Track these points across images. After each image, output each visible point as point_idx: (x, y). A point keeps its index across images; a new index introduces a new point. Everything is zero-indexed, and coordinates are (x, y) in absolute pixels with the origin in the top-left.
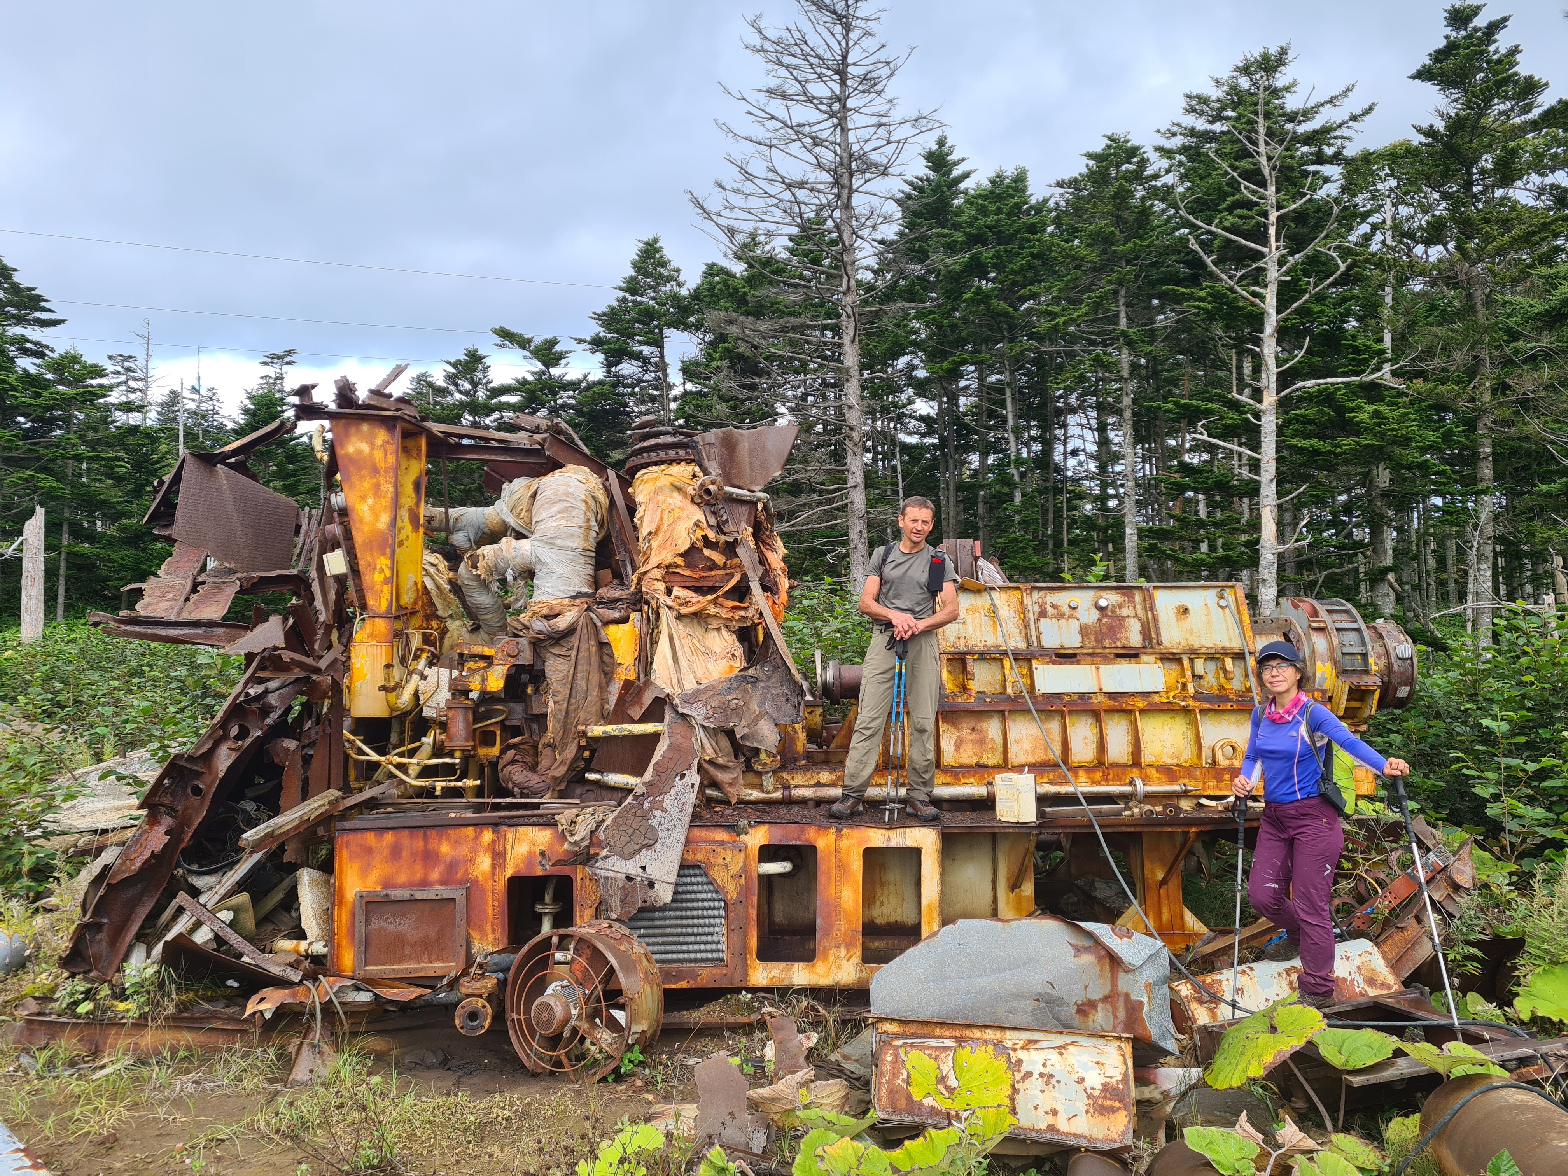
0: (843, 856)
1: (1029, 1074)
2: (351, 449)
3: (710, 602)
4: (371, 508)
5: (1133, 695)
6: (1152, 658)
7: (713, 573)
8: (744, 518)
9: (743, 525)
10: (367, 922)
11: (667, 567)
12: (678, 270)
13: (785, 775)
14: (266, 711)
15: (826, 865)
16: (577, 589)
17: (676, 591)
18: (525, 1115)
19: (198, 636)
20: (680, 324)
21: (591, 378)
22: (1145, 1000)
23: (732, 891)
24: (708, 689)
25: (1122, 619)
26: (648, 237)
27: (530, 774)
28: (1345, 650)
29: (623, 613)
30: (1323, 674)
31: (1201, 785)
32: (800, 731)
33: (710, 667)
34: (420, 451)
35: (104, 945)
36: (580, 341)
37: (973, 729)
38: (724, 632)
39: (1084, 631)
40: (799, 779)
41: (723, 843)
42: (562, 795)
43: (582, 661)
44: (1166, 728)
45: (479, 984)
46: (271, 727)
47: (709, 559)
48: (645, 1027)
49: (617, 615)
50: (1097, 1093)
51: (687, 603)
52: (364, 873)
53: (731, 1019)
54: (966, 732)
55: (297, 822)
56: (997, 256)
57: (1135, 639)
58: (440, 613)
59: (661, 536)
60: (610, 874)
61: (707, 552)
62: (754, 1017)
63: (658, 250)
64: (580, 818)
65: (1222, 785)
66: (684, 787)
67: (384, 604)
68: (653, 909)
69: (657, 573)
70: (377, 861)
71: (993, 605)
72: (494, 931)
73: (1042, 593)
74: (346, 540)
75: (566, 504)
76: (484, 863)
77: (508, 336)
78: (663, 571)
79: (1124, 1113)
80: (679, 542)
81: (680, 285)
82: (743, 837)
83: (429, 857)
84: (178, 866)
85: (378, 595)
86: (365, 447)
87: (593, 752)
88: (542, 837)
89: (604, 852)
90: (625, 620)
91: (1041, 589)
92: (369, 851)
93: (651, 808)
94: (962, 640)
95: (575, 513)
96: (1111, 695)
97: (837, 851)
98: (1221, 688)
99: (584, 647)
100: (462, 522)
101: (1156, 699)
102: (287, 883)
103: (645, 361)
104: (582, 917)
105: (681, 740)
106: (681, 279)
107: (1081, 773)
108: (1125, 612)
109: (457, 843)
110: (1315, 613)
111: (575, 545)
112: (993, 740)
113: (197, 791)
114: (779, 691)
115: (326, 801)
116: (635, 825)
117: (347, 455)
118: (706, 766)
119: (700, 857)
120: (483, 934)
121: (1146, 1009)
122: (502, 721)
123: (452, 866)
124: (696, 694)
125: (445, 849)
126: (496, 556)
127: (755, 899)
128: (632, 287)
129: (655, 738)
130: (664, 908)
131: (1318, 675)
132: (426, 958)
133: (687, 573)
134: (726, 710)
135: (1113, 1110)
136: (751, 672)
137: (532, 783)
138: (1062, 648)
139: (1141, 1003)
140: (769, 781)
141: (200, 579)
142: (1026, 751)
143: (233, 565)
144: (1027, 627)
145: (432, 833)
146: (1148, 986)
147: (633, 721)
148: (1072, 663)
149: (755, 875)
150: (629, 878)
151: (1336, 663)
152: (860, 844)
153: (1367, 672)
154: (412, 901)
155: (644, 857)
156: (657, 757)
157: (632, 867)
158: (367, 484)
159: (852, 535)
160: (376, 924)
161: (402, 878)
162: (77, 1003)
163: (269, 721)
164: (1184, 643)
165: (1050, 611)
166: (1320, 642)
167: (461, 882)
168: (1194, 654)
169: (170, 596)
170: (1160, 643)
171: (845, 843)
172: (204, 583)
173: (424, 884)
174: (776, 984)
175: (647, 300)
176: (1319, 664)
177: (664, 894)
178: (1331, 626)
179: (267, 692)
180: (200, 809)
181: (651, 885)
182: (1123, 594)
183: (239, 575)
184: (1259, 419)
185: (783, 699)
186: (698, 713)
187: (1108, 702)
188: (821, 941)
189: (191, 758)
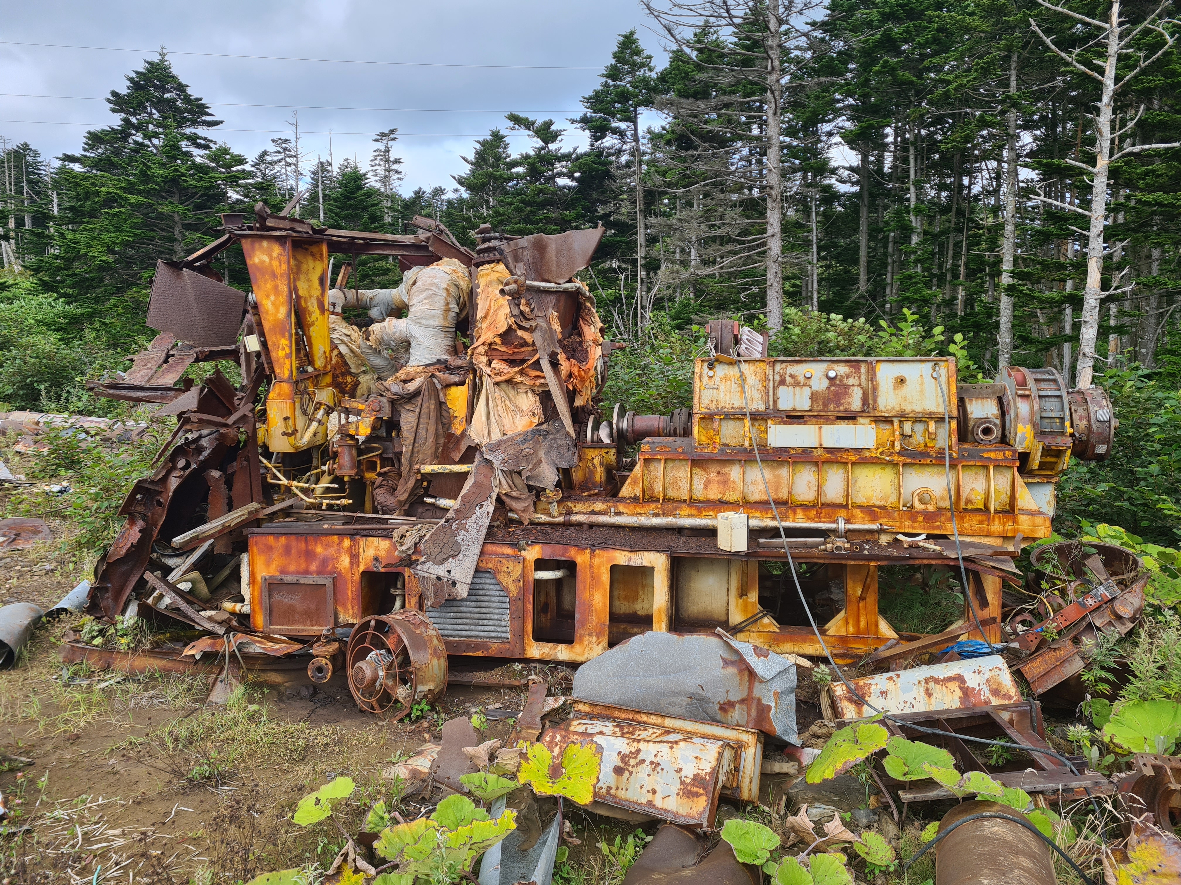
0: (595, 570)
1: (643, 761)
2: (256, 260)
3: (516, 373)
4: (273, 303)
5: (847, 450)
6: (866, 421)
7: (523, 349)
8: (552, 305)
9: (550, 310)
10: (270, 596)
11: (490, 344)
12: (650, 57)
13: (569, 504)
14: (200, 450)
15: (582, 574)
16: (438, 357)
17: (495, 364)
18: (340, 742)
19: (157, 397)
20: (648, 103)
21: (580, 151)
22: (773, 705)
23: (514, 590)
24: (509, 439)
25: (848, 387)
26: (626, 31)
27: (388, 496)
28: (1045, 415)
29: (462, 378)
30: (1023, 434)
31: (898, 524)
32: (598, 466)
33: (517, 421)
34: (322, 255)
35: (110, 601)
36: (573, 121)
37: (719, 473)
38: (530, 394)
39: (814, 397)
40: (579, 507)
41: (508, 556)
42: (407, 513)
43: (424, 416)
44: (877, 476)
45: (323, 649)
46: (202, 462)
47: (521, 338)
48: (431, 686)
49: (456, 379)
50: (688, 781)
51: (500, 373)
52: (268, 564)
53: (507, 682)
54: (713, 475)
55: (220, 528)
56: (907, 31)
57: (855, 403)
58: (353, 370)
59: (489, 318)
60: (426, 575)
61: (520, 333)
62: (523, 682)
63: (634, 42)
64: (408, 534)
65: (916, 524)
66: (482, 514)
67: (287, 373)
68: (455, 600)
69: (482, 350)
70: (275, 555)
71: (742, 374)
72: (353, 608)
73: (784, 365)
74: (258, 329)
75: (430, 292)
76: (345, 561)
77: (517, 120)
78: (486, 348)
79: (704, 798)
80: (499, 325)
81: (651, 70)
82: (523, 553)
83: (309, 555)
84: (153, 551)
85: (282, 366)
86: (266, 259)
87: (429, 483)
88: (384, 545)
89: (423, 559)
90: (462, 383)
91: (783, 362)
92: (270, 549)
93: (457, 529)
94: (715, 403)
95: (436, 299)
96: (829, 450)
97: (591, 566)
98: (926, 446)
99: (425, 405)
100: (376, 301)
101: (867, 454)
102: (232, 563)
103: (621, 134)
104: (409, 602)
105: (483, 479)
106: (652, 64)
107: (799, 511)
108: (851, 381)
109: (327, 546)
110: (1023, 383)
111: (436, 324)
112: (734, 482)
113: (159, 504)
114: (563, 442)
115: (246, 512)
116: (445, 541)
117: (254, 264)
118: (504, 498)
119: (490, 565)
120: (346, 610)
121: (772, 711)
122: (381, 454)
123: (324, 562)
124: (499, 443)
125: (319, 549)
126: (382, 332)
127: (531, 597)
128: (613, 74)
129: (464, 476)
130: (463, 600)
131: (1019, 435)
132: (309, 622)
133: (503, 349)
134: (518, 457)
135: (697, 795)
136: (545, 426)
137: (388, 503)
138: (794, 410)
139: (769, 707)
140: (554, 509)
141: (171, 353)
142: (761, 491)
143: (192, 343)
144: (767, 393)
145: (311, 539)
146: (776, 694)
147: (455, 463)
148: (799, 423)
149: (531, 580)
150: (439, 578)
151: (1034, 425)
152: (608, 561)
153: (1063, 434)
154: (297, 584)
155: (450, 564)
156: (464, 491)
157: (441, 571)
158: (269, 286)
159: (769, 276)
160: (276, 598)
161: (292, 568)
162: (93, 638)
163: (201, 458)
164: (897, 408)
165: (789, 380)
166: (1023, 408)
167: (331, 573)
168: (903, 417)
169: (149, 365)
170: (875, 408)
171: (597, 561)
172: (173, 355)
173: (307, 572)
174: (546, 658)
175: (625, 82)
176: (1020, 426)
177: (462, 591)
178: (1034, 393)
179: (200, 437)
180: (161, 516)
181: (454, 584)
182: (851, 367)
183: (196, 350)
184: (1092, 181)
185: (566, 448)
186: (497, 459)
187: (826, 456)
188: (579, 631)
189: (152, 482)
